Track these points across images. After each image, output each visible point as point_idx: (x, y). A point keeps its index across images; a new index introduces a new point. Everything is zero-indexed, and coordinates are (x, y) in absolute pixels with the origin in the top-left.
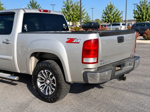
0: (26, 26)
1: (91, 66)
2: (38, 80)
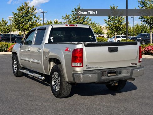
0: (52, 38)
1: (77, 69)
2: (52, 79)
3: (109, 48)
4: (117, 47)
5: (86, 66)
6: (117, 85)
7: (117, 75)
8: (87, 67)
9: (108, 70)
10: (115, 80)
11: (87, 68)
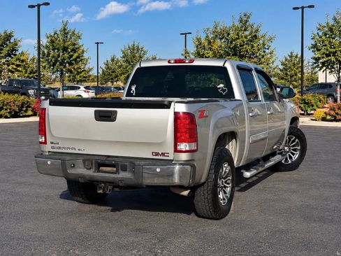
3: (95, 111)
4: (116, 112)
5: (52, 143)
6: (100, 194)
7: (117, 172)
8: (53, 145)
9: (97, 158)
10: (103, 182)
11: (53, 148)
